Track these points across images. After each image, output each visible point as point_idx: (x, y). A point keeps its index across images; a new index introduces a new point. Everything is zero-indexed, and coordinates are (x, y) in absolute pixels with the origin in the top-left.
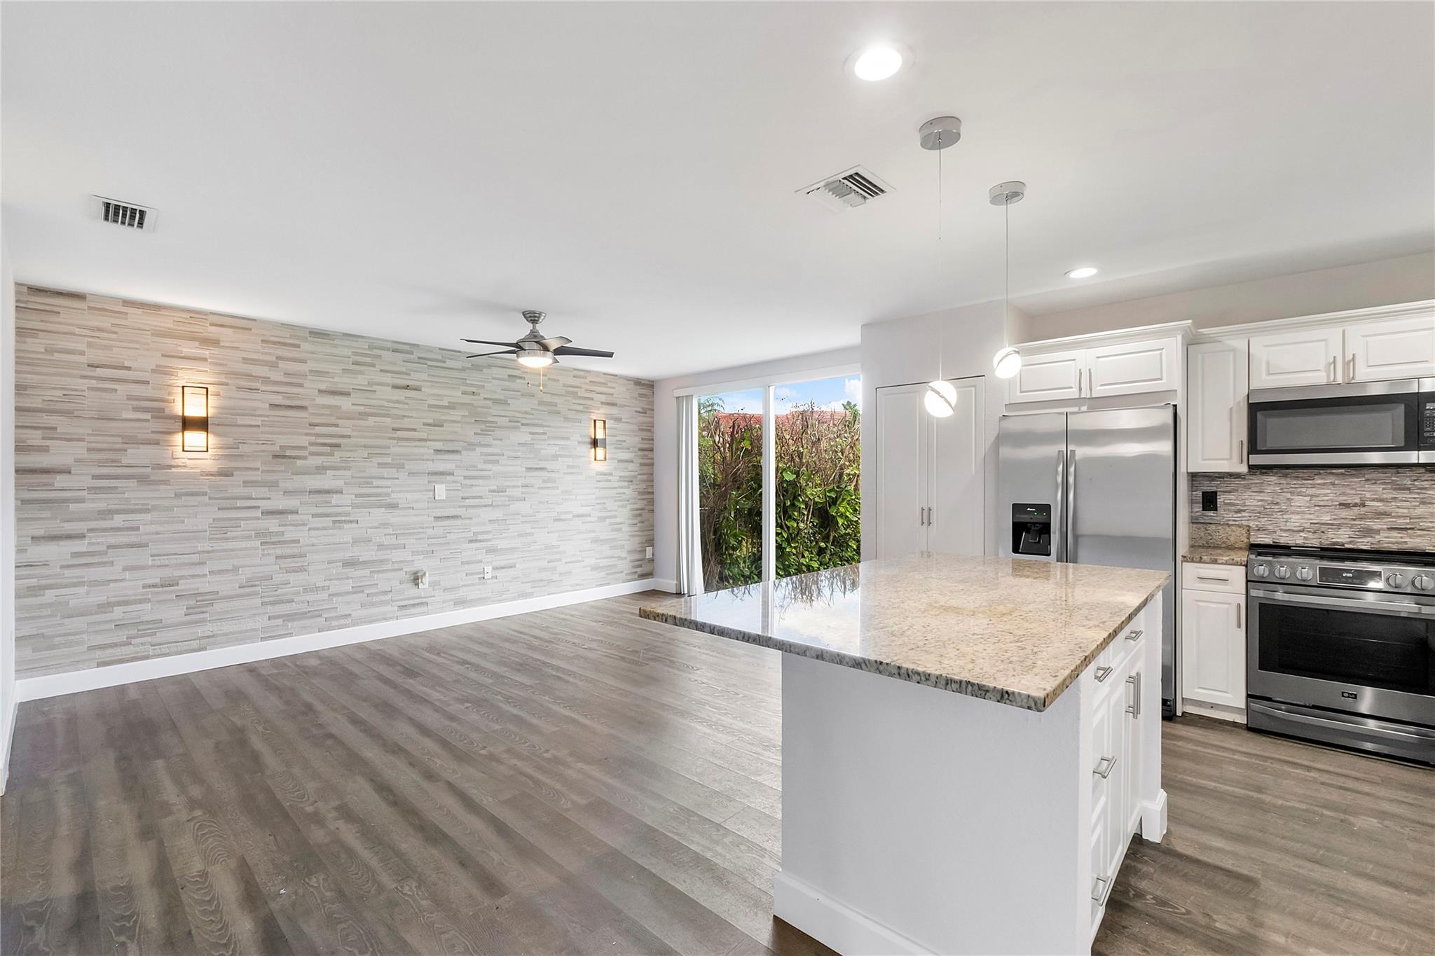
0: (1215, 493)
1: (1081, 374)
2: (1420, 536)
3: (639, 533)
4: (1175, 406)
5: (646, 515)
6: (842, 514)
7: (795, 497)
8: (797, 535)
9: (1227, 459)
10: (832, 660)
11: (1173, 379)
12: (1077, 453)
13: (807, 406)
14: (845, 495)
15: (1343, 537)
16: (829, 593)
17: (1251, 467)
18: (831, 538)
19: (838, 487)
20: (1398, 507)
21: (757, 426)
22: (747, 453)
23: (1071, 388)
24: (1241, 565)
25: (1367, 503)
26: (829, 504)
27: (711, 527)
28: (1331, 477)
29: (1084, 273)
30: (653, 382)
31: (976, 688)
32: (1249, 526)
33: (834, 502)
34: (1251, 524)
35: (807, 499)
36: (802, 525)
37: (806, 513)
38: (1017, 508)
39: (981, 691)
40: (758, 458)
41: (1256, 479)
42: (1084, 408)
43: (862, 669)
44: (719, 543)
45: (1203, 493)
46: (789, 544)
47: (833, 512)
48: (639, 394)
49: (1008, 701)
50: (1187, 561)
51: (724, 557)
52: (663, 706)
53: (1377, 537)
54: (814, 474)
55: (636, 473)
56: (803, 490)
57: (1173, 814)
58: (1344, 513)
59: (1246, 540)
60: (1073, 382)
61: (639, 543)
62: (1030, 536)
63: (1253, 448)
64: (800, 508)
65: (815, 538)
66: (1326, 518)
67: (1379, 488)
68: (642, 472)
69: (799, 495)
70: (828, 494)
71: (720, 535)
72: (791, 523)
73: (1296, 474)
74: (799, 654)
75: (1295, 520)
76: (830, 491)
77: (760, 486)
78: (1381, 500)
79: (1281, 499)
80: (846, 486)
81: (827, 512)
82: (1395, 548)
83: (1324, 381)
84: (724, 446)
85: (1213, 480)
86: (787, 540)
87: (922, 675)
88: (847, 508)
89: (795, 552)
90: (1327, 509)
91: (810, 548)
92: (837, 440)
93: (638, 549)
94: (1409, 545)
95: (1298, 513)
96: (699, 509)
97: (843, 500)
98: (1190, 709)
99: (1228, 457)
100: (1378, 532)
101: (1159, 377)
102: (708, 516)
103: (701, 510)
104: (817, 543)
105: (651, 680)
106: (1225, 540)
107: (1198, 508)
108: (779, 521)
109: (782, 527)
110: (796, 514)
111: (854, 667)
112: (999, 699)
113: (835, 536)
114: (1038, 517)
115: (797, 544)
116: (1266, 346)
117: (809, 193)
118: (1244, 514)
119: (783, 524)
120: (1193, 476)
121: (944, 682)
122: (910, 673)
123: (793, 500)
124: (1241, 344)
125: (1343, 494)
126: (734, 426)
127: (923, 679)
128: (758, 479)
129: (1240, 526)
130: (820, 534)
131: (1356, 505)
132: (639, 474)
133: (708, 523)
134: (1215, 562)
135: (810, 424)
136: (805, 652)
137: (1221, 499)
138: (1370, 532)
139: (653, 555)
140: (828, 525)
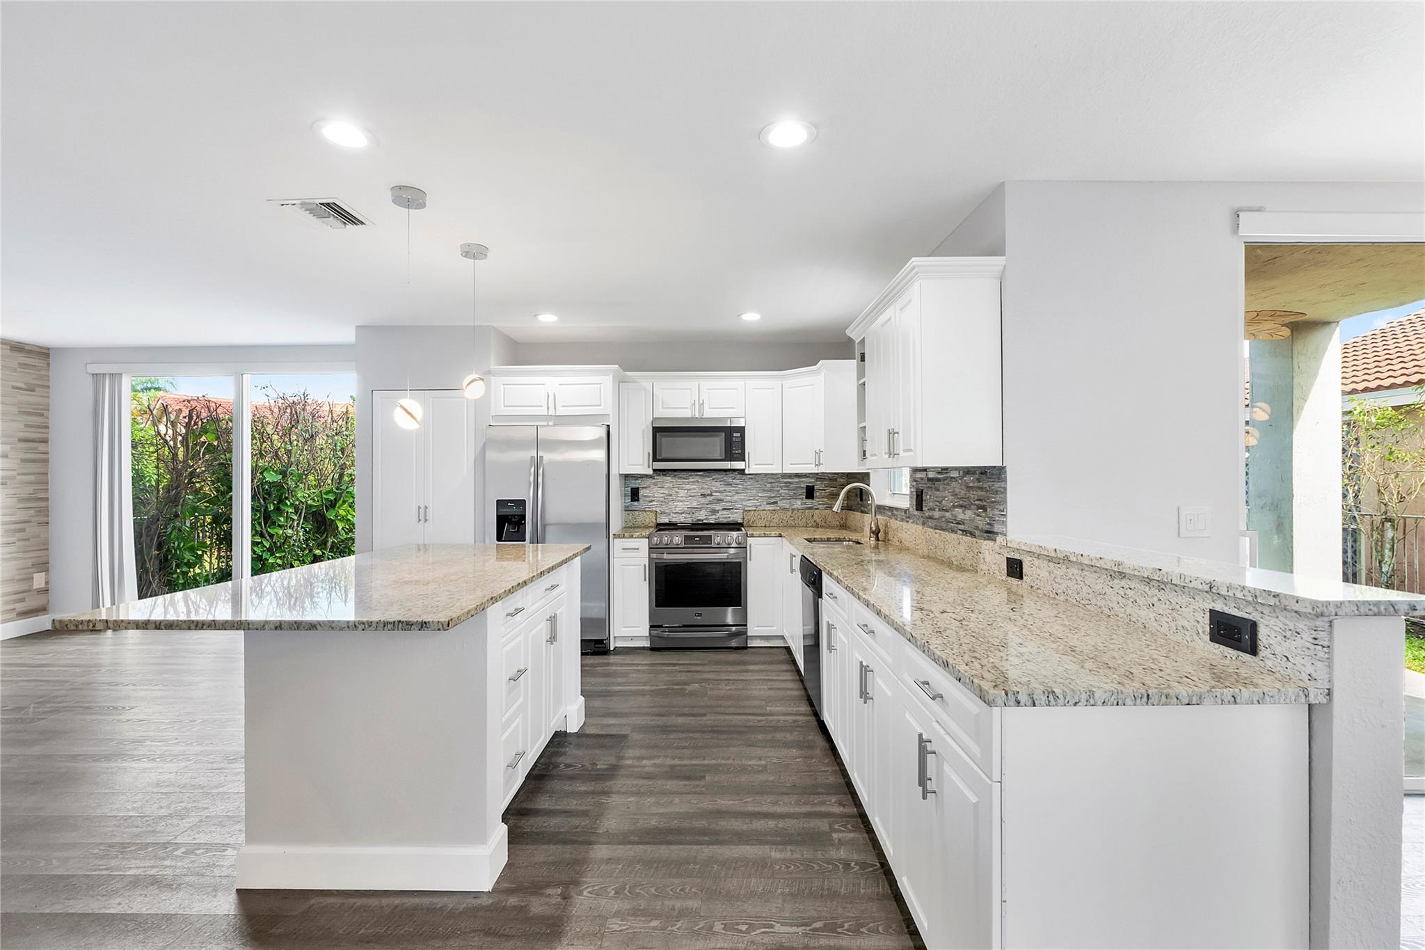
0: (638, 488)
1: (548, 396)
2: (736, 513)
3: (21, 555)
4: (608, 426)
5: (31, 530)
6: (343, 517)
7: (281, 501)
8: (284, 543)
9: (640, 465)
10: (290, 628)
11: (607, 406)
12: (544, 458)
13: (298, 398)
14: (347, 497)
15: (702, 516)
16: (327, 604)
17: (654, 470)
18: (329, 544)
19: (337, 489)
20: (727, 496)
21: (227, 417)
22: (210, 449)
23: (541, 406)
24: (646, 537)
25: (713, 494)
26: (326, 506)
27: (152, 540)
28: (698, 477)
29: (548, 319)
30: (48, 349)
31: (404, 624)
32: (656, 511)
33: (333, 504)
34: (658, 509)
35: (297, 503)
36: (290, 532)
37: (295, 518)
38: (500, 503)
39: (407, 625)
40: (228, 455)
41: (660, 479)
42: (551, 423)
43: (317, 629)
44: (166, 559)
45: (632, 489)
46: (272, 554)
47: (331, 515)
48: (19, 364)
49: (426, 629)
50: (616, 538)
51: (174, 576)
52: (74, 757)
53: (718, 514)
54: (305, 475)
55: (15, 473)
56: (292, 492)
57: (589, 712)
58: (703, 500)
59: (655, 521)
60: (544, 403)
61: (18, 570)
62: (511, 527)
63: (655, 459)
64: (287, 512)
65: (307, 545)
66: (695, 504)
67: (718, 484)
68: (25, 471)
69: (287, 498)
70: (324, 496)
71: (168, 550)
72: (275, 530)
73: (680, 476)
74: (257, 629)
75: (680, 506)
76: (328, 493)
77: (230, 489)
78: (719, 492)
79: (673, 492)
80: (347, 488)
81: (324, 517)
82: (725, 521)
83: (689, 415)
84: (174, 439)
85: (637, 479)
86: (270, 550)
87: (366, 624)
88: (348, 511)
89: (281, 563)
90: (695, 498)
91: (301, 557)
92: (336, 438)
93: (17, 577)
94: (732, 519)
95: (681, 501)
96: (132, 518)
97: (344, 502)
98: (620, 644)
99: (642, 463)
100: (718, 511)
101: (598, 404)
102: (148, 527)
103: (134, 520)
104: (311, 551)
105: (48, 735)
106: (643, 521)
107: (629, 499)
108: (258, 528)
109: (262, 535)
110: (282, 519)
111: (310, 629)
112: (420, 627)
113: (333, 542)
114: (515, 511)
115: (283, 554)
116: (662, 389)
117: (283, 205)
118: (654, 503)
119: (265, 532)
120: (626, 477)
121: (382, 625)
122: (357, 624)
123: (278, 503)
124: (648, 386)
125: (702, 488)
126: (190, 417)
127: (367, 626)
128: (225, 480)
129: (651, 511)
130: (314, 540)
131: (708, 495)
132: (18, 474)
133: (147, 535)
134: (632, 537)
135: (301, 418)
136: (264, 626)
137: (641, 492)
138: (714, 512)
139: (47, 583)
140: (325, 530)
